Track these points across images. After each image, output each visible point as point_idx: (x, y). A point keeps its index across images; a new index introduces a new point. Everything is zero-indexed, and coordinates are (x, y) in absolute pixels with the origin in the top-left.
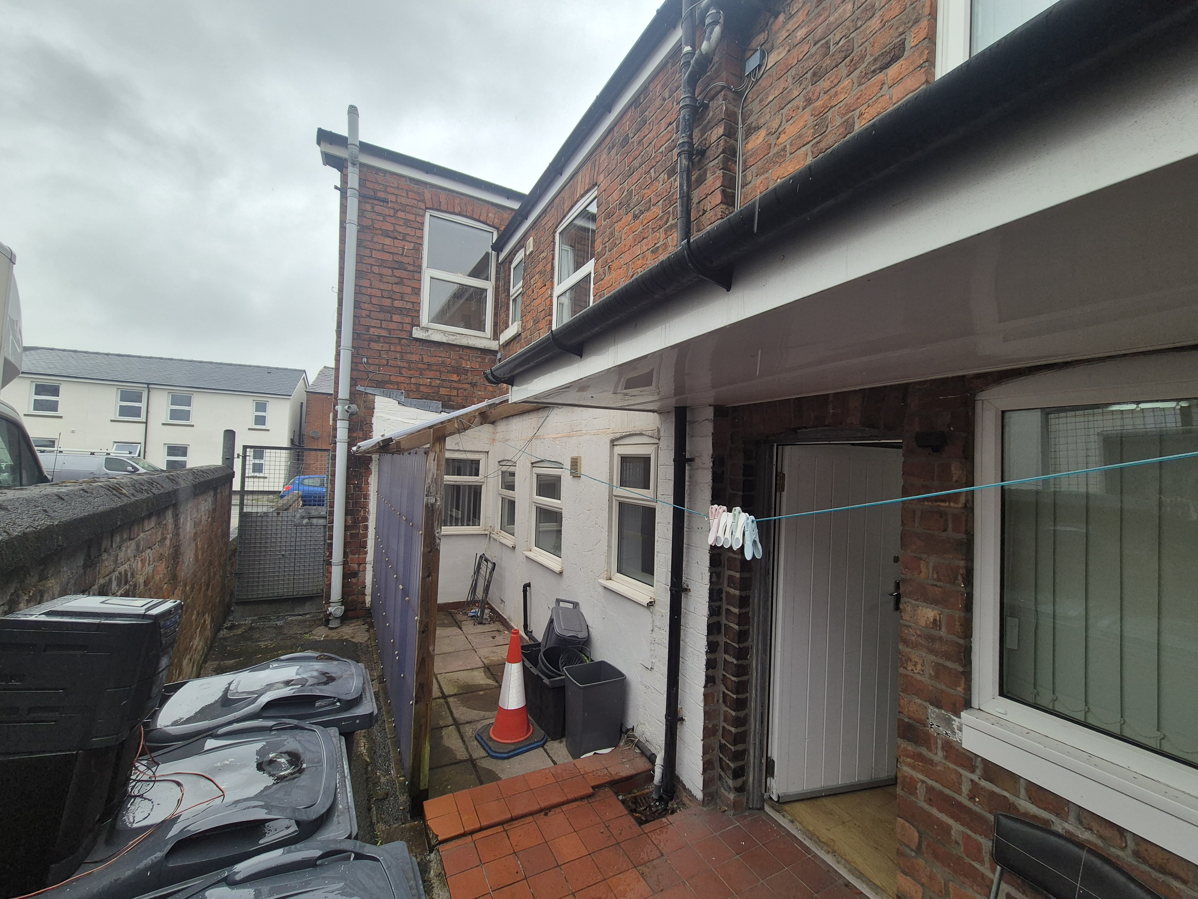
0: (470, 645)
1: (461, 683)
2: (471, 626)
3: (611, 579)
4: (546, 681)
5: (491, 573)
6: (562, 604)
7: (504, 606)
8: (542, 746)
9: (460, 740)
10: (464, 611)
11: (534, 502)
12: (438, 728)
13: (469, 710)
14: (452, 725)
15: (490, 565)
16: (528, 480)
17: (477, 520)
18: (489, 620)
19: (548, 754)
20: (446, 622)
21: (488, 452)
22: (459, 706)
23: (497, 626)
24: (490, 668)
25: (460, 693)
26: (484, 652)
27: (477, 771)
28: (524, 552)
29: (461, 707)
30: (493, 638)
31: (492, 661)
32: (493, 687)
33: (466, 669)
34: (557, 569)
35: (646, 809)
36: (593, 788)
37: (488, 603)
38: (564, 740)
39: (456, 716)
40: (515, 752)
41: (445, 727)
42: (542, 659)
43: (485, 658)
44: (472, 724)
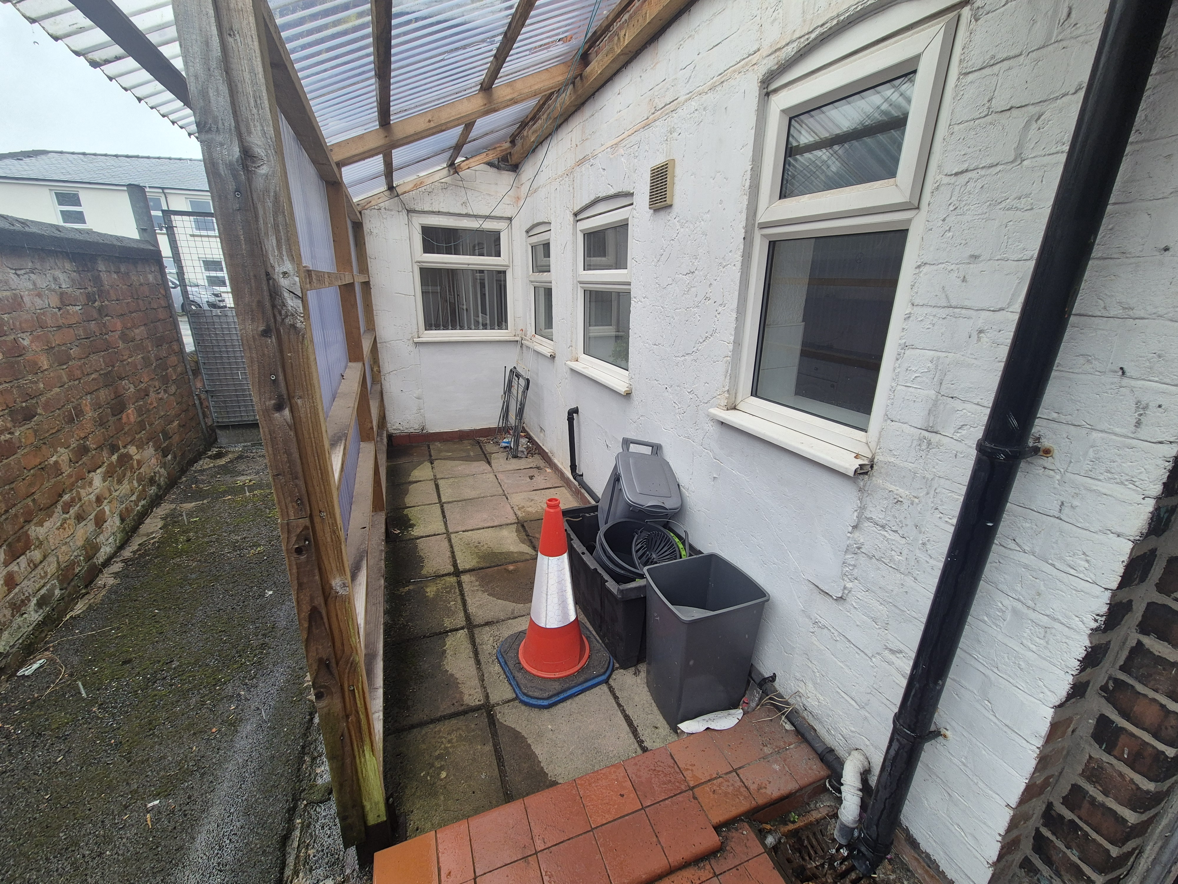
0: (500, 489)
1: (483, 549)
2: (502, 461)
3: (735, 408)
4: (611, 585)
5: (524, 392)
6: (633, 448)
7: (545, 435)
8: (607, 681)
9: (472, 662)
10: (495, 440)
11: (581, 283)
12: (440, 633)
13: (491, 598)
14: (462, 628)
15: (522, 382)
16: (569, 247)
17: (504, 323)
18: (526, 453)
19: (616, 698)
20: (472, 454)
21: (510, 219)
22: (478, 590)
23: (536, 461)
24: (525, 524)
25: (481, 566)
26: (517, 499)
27: (494, 734)
28: (568, 363)
29: (480, 593)
30: (531, 478)
31: (528, 513)
32: (528, 557)
33: (492, 525)
34: (622, 387)
35: (822, 865)
36: (717, 828)
37: (524, 430)
38: (643, 667)
39: (471, 609)
40: (562, 696)
41: (451, 631)
42: (602, 545)
43: (519, 509)
44: (494, 627)
